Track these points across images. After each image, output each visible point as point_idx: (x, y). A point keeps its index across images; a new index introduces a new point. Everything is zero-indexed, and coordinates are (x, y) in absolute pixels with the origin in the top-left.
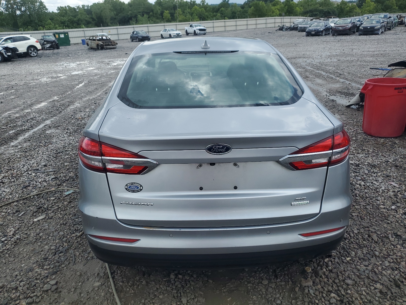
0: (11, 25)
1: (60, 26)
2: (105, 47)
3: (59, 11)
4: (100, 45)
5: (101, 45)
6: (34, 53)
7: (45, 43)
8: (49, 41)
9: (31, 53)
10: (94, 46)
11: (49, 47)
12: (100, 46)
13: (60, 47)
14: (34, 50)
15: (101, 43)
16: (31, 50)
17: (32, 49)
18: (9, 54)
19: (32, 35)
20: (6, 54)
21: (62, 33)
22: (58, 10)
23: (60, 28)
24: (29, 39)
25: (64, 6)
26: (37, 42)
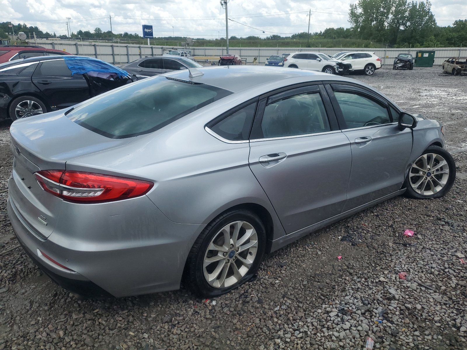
0: (388, 41)
1: (441, 44)
2: (462, 72)
3: (455, 26)
4: (456, 69)
5: (459, 69)
6: (371, 72)
7: (398, 62)
8: (403, 60)
9: (367, 71)
10: (450, 70)
11: (400, 67)
12: (457, 71)
13: (414, 68)
14: (372, 68)
15: (459, 67)
16: (368, 68)
17: (370, 67)
18: (341, 70)
19: (376, 52)
20: (338, 69)
21: (426, 52)
22: (455, 24)
23: (442, 45)
24: (370, 56)
25: (464, 20)
26: (378, 60)
